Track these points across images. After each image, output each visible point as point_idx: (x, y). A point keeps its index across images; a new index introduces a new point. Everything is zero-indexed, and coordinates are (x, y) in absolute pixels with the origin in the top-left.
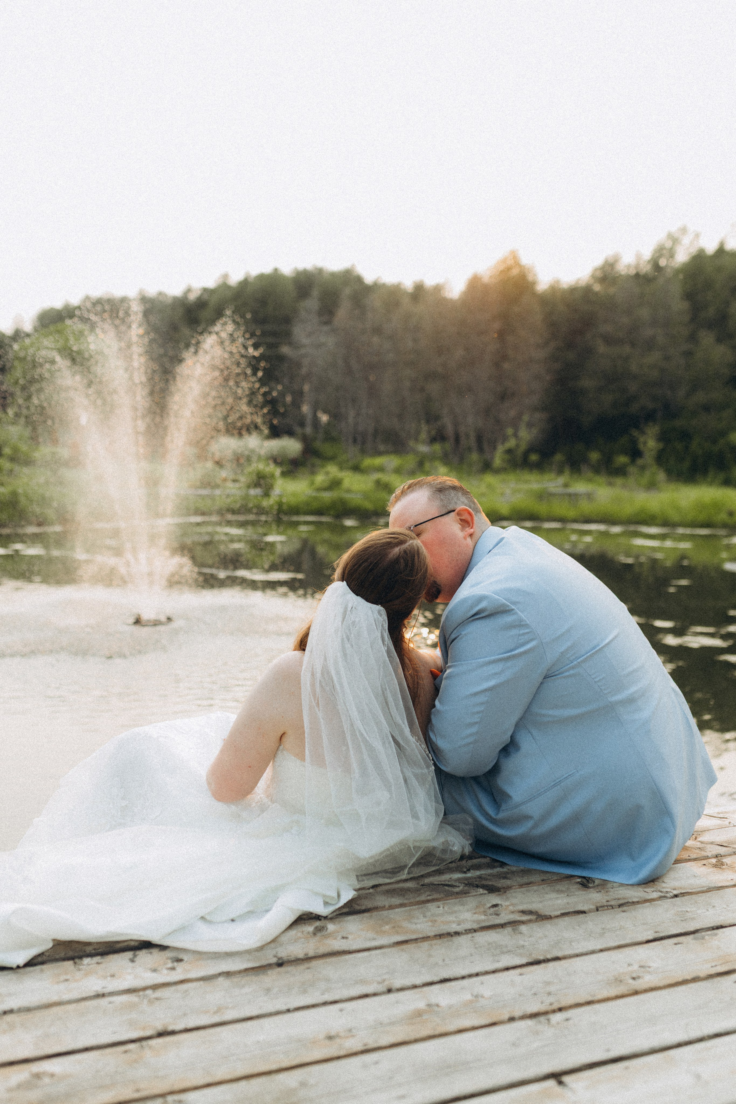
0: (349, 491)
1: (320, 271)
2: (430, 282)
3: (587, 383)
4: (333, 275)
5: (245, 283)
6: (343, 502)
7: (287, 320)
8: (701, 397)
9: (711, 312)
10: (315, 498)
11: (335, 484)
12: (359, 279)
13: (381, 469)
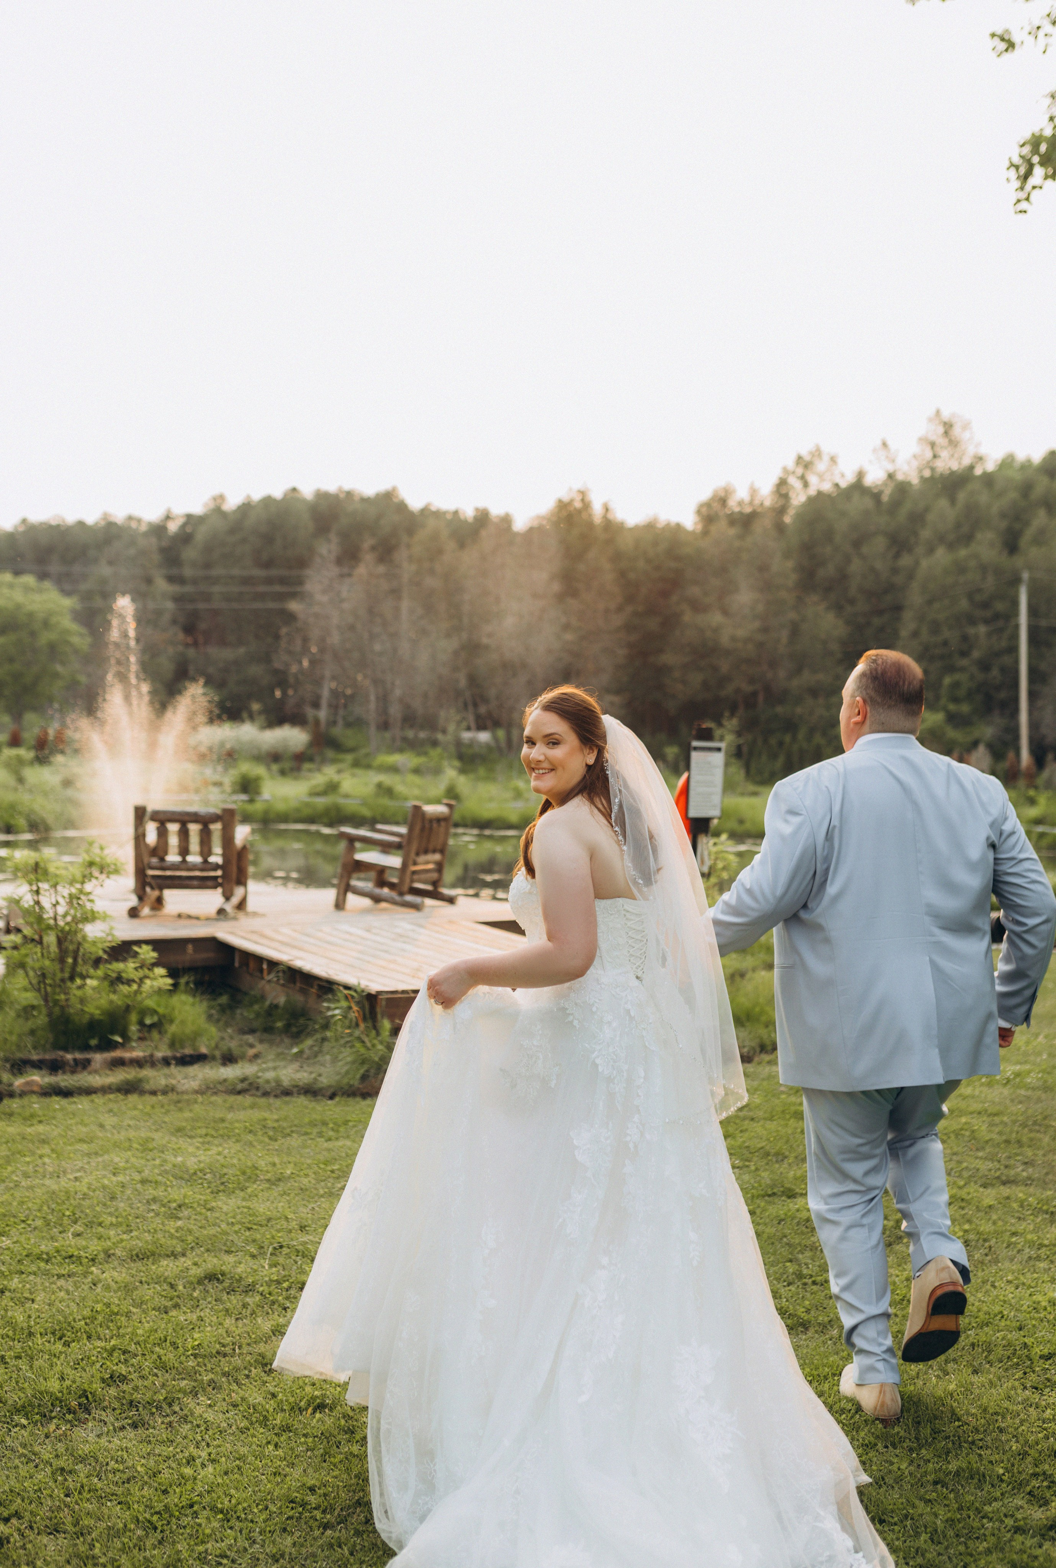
0: (347, 796)
1: (349, 494)
2: (496, 511)
3: (668, 658)
4: (365, 500)
5: (246, 508)
6: (337, 808)
7: (302, 563)
8: (807, 678)
9: (829, 571)
10: (307, 805)
11: (332, 788)
12: (402, 507)
13: (394, 769)
